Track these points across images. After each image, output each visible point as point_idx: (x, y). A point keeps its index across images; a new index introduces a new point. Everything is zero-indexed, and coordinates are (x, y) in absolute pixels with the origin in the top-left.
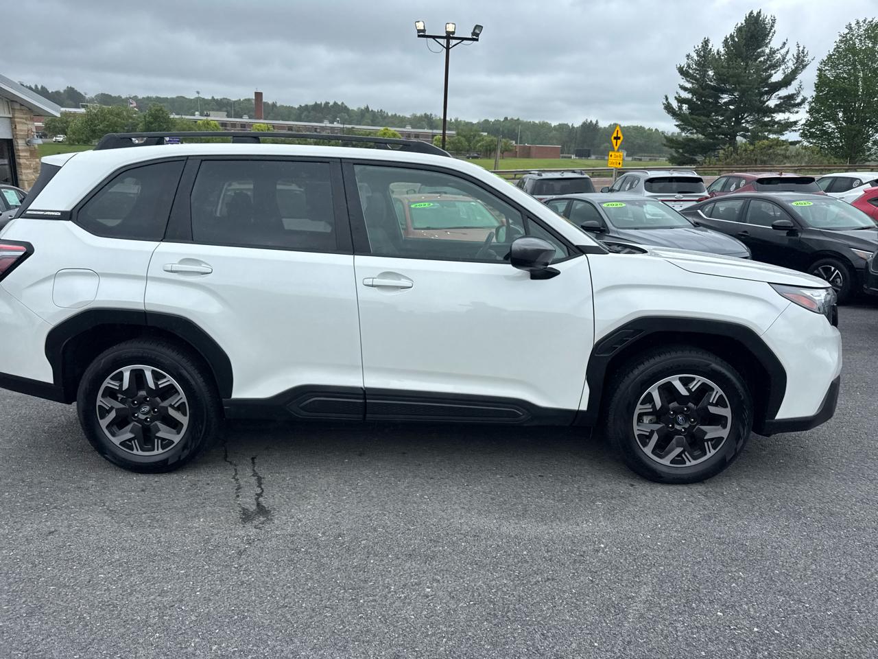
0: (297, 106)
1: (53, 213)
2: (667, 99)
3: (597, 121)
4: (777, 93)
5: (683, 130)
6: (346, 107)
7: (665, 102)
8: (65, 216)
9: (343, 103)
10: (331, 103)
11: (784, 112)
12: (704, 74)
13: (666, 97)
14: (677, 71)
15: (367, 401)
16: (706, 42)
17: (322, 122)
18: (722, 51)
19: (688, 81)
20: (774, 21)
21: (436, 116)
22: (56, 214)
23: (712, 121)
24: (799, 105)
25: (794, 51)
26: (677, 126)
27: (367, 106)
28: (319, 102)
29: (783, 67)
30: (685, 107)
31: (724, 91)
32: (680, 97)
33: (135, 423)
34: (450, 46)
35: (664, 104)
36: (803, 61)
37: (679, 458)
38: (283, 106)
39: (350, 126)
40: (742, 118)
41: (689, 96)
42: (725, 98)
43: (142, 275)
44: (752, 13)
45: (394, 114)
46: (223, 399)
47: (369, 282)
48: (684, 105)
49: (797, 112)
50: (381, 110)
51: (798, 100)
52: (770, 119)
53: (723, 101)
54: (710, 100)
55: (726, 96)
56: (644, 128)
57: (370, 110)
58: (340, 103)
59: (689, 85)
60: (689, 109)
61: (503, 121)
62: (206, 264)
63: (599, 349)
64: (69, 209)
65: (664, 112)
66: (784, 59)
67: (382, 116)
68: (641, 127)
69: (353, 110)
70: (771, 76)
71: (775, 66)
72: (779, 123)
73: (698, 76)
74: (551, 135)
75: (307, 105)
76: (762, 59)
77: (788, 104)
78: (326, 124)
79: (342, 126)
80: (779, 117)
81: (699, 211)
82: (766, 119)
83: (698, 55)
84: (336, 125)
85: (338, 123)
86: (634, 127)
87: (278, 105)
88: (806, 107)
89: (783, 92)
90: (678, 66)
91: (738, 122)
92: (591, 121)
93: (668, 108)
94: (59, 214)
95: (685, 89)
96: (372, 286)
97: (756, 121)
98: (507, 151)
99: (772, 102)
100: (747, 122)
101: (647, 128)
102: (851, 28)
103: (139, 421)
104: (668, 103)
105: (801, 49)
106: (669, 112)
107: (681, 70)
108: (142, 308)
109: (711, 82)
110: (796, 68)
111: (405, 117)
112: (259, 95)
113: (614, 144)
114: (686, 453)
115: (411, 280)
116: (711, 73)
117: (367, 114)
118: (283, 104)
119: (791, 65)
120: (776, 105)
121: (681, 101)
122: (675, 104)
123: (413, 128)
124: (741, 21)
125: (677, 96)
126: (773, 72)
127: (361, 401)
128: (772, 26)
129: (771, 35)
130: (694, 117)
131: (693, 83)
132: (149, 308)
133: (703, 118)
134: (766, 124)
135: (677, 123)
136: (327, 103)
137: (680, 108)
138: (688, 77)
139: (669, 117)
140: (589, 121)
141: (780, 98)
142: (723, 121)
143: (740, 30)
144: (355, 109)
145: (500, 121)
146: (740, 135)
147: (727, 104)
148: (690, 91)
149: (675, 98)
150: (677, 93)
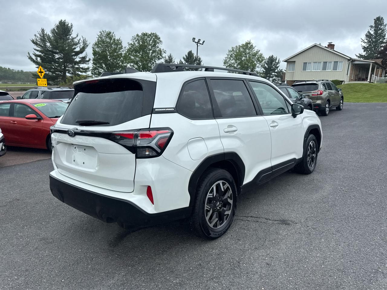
2: (29, 54)
4: (78, 56)
7: (28, 55)
11: (83, 63)
12: (45, 45)
13: (29, 53)
14: (31, 42)
16: (43, 30)
18: (51, 35)
19: (38, 47)
20: (72, 25)
22: (172, 109)
23: (53, 66)
24: (88, 61)
25: (82, 39)
26: (37, 67)
29: (79, 45)
30: (39, 59)
31: (57, 53)
33: (216, 212)
35: (28, 56)
36: (86, 44)
41: (40, 53)
42: (57, 56)
44: (62, 20)
49: (89, 64)
51: (87, 59)
52: (78, 66)
53: (56, 57)
54: (50, 56)
55: (57, 55)
59: (40, 49)
60: (41, 60)
65: (29, 60)
66: (79, 42)
70: (75, 48)
71: (76, 44)
72: (82, 68)
73: (43, 45)
76: (69, 41)
77: (84, 61)
80: (82, 66)
82: (77, 66)
83: (40, 36)
88: (91, 62)
89: (81, 55)
90: (31, 39)
91: (65, 67)
93: (30, 58)
94: (173, 109)
95: (38, 51)
97: (73, 67)
99: (78, 59)
101: (3, 67)
102: (101, 33)
104: (30, 56)
105: (84, 38)
106: (31, 61)
107: (33, 42)
109: (49, 48)
110: (84, 46)
113: (40, 75)
115: (277, 123)
116: (48, 44)
119: (82, 45)
120: (79, 61)
121: (37, 56)
122: (34, 57)
124: (58, 23)
125: (34, 53)
126: (76, 47)
127: (271, 172)
128: (71, 28)
129: (71, 31)
130: (44, 63)
132: (226, 151)
133: (48, 64)
134: (77, 68)
137: (37, 59)
138: (37, 45)
139: (32, 63)
141: (80, 58)
142: (58, 66)
143: (57, 27)
146: (68, 73)
147: (59, 58)
148: (40, 51)
149: (33, 54)
150: (34, 52)
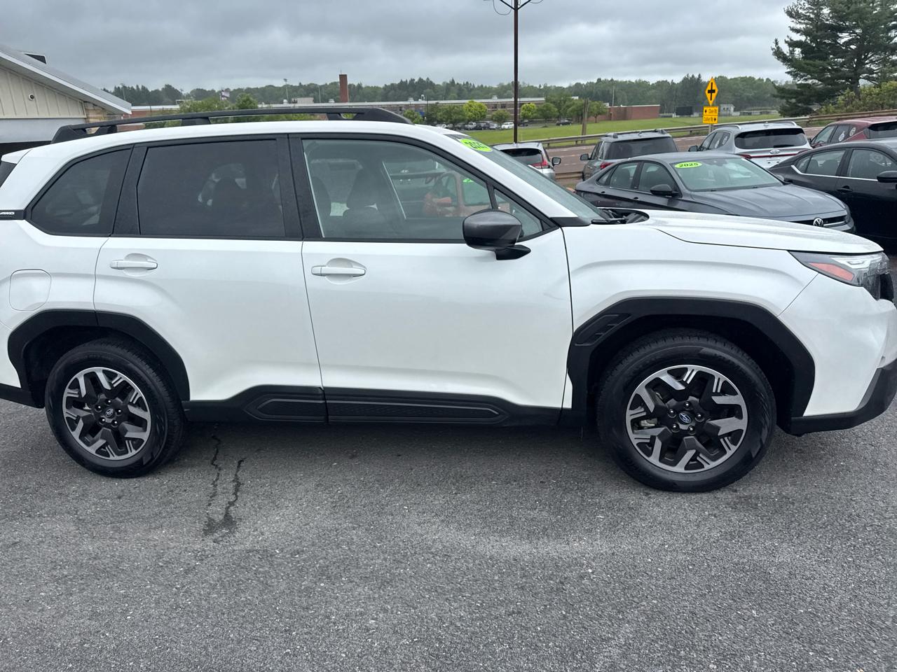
0: (382, 86)
1: (8, 213)
2: (777, 43)
3: (699, 75)
5: (795, 76)
6: (431, 82)
7: (774, 46)
8: (19, 215)
9: (428, 79)
10: (416, 80)
12: (818, 15)
13: (776, 40)
14: (786, 15)
15: (328, 402)
17: (407, 100)
19: (800, 23)
21: (524, 83)
22: (10, 213)
23: (829, 64)
26: (788, 73)
27: (453, 80)
28: (404, 80)
30: (798, 51)
31: (842, 30)
32: (791, 40)
33: (105, 428)
34: (519, 7)
35: (772, 49)
37: (695, 462)
38: (368, 87)
39: (434, 102)
40: (866, 58)
41: (803, 38)
42: (844, 37)
43: (89, 273)
45: (480, 85)
46: (183, 402)
47: (318, 270)
48: (796, 49)
50: (467, 83)
53: (843, 40)
54: (827, 41)
55: (844, 34)
56: (753, 79)
57: (456, 83)
58: (425, 79)
59: (802, 26)
60: (802, 53)
61: (597, 83)
62: (151, 258)
63: (581, 337)
64: (23, 208)
65: (774, 58)
67: (467, 88)
68: (750, 77)
69: (438, 85)
73: (812, 16)
74: (649, 94)
75: (392, 84)
78: (411, 102)
79: (426, 102)
81: (793, 166)
82: (894, 58)
84: (420, 102)
85: (423, 99)
86: (742, 78)
87: (363, 86)
90: (786, 9)
91: (861, 63)
92: (693, 76)
93: (778, 54)
94: (13, 213)
95: (797, 31)
96: (321, 275)
97: (882, 61)
98: (599, 114)
100: (872, 62)
101: (757, 78)
103: (107, 425)
104: (778, 48)
106: (779, 58)
107: (789, 13)
108: (91, 308)
109: (827, 20)
111: (492, 88)
112: (343, 78)
113: (709, 98)
114: (701, 455)
115: (364, 267)
116: (826, 11)
117: (452, 88)
118: (368, 85)
121: (793, 44)
122: (786, 49)
123: (499, 98)
125: (788, 39)
127: (321, 402)
130: (808, 62)
131: (806, 24)
132: (99, 308)
133: (818, 62)
134: (894, 63)
135: (789, 70)
136: (412, 80)
137: (792, 53)
138: (800, 18)
139: (780, 63)
140: (691, 76)
142: (842, 65)
144: (441, 84)
145: (593, 83)
146: (864, 78)
147: (848, 43)
148: (806, 33)
149: (786, 42)
150: (788, 37)
